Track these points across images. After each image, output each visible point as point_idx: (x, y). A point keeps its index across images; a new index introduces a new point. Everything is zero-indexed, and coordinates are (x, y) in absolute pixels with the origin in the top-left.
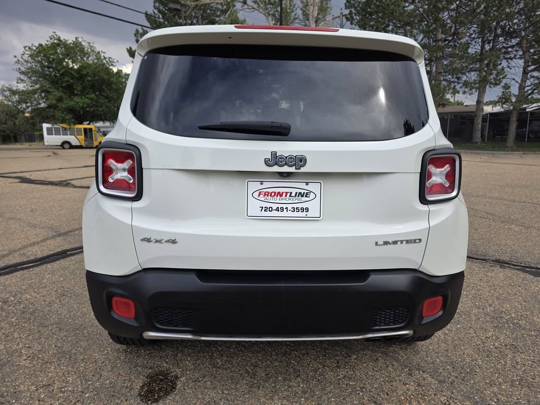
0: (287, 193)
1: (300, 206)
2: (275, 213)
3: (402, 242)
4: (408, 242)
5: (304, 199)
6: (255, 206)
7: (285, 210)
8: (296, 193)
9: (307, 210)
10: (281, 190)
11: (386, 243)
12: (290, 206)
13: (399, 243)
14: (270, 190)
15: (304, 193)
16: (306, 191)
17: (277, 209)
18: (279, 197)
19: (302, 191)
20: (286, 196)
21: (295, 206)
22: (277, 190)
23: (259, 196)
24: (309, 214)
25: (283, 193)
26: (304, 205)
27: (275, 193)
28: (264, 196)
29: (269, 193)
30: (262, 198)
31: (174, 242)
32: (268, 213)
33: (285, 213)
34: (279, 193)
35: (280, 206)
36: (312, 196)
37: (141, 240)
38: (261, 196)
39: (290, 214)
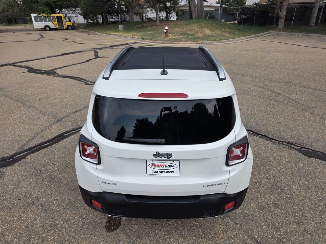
0: (164, 165)
1: (170, 170)
2: (159, 173)
3: (215, 185)
4: (218, 184)
5: (172, 168)
6: (150, 170)
7: (163, 172)
8: (168, 165)
9: (173, 172)
10: (161, 164)
11: (208, 186)
12: (165, 171)
13: (214, 185)
14: (157, 164)
15: (172, 165)
16: (173, 164)
17: (160, 172)
18: (161, 167)
19: (171, 164)
20: (164, 166)
21: (168, 170)
22: (160, 164)
23: (152, 166)
24: (174, 174)
25: (162, 165)
26: (172, 170)
27: (159, 165)
28: (154, 166)
29: (156, 165)
30: (153, 167)
31: (115, 184)
32: (156, 173)
33: (163, 173)
34: (161, 165)
35: (161, 170)
36: (176, 166)
37: (102, 182)
38: (153, 166)
39: (166, 174)
